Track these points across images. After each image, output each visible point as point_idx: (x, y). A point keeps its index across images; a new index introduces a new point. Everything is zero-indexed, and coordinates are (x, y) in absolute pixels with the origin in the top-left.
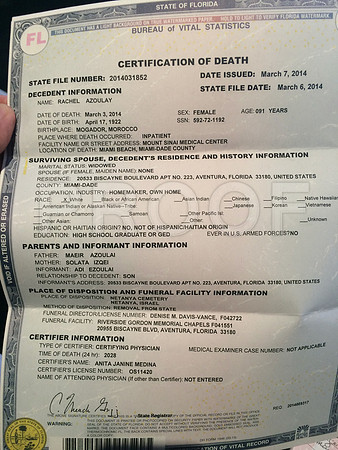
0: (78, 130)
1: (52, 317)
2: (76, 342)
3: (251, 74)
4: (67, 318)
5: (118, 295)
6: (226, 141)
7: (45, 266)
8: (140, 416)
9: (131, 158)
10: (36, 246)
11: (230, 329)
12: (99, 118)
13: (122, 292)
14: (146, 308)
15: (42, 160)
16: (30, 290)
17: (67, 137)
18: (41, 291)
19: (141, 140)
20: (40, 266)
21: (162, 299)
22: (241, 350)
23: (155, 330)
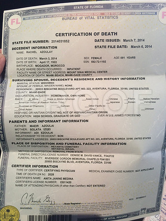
0: (36, 66)
1: (23, 156)
2: (34, 168)
3: (118, 40)
4: (30, 157)
5: (55, 145)
6: (107, 72)
7: (20, 131)
8: (65, 204)
9: (61, 80)
10: (15, 121)
11: (108, 161)
12: (46, 61)
13: (57, 144)
14: (69, 152)
15: (19, 80)
16: (12, 143)
17: (31, 69)
18: (17, 143)
19: (66, 71)
20: (17, 131)
21: (76, 147)
22: (114, 171)
23: (73, 162)
